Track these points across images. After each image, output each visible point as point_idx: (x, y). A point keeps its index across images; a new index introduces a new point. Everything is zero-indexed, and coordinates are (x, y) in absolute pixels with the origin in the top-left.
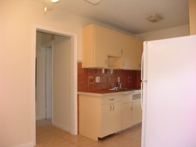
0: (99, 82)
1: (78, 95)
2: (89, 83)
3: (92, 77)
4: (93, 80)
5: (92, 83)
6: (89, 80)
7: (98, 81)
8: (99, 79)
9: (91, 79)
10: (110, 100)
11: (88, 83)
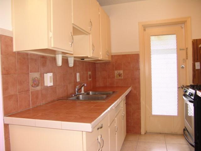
0: (52, 84)
1: (6, 126)
2: (32, 89)
3: (36, 75)
4: (39, 82)
5: (39, 88)
6: (31, 83)
7: (51, 82)
8: (51, 77)
9: (34, 80)
10: (98, 129)
11: (28, 90)
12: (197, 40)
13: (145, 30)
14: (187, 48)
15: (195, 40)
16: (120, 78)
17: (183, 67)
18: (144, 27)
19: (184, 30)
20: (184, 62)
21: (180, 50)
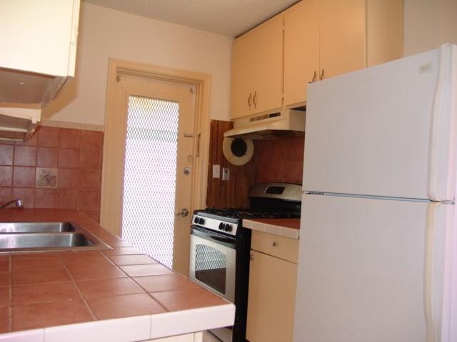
12: (218, 121)
13: (118, 79)
14: (200, 135)
15: (214, 121)
16: (49, 187)
17: (187, 172)
18: (118, 72)
19: (194, 96)
20: (189, 162)
21: (186, 136)
